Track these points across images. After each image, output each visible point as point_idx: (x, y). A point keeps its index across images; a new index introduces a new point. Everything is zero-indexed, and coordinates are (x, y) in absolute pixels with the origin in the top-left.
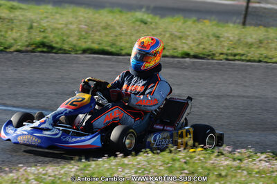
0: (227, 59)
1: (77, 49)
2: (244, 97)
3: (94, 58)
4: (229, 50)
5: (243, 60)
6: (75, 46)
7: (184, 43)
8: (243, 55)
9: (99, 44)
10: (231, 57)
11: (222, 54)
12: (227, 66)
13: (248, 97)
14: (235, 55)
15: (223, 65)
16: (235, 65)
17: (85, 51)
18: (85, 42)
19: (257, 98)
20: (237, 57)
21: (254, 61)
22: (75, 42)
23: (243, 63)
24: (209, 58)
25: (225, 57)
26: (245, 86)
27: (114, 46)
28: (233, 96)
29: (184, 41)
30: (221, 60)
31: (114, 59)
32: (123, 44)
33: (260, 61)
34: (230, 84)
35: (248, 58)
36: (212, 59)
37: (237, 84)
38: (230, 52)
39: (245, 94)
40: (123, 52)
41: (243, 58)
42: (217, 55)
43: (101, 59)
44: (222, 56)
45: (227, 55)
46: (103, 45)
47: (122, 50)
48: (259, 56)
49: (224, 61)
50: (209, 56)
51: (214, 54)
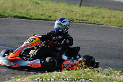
0: (80, 23)
1: (11, 16)
2: (92, 41)
3: (20, 20)
4: (80, 18)
5: (87, 23)
6: (10, 14)
7: (59, 14)
8: (87, 20)
9: (21, 14)
10: (81, 22)
11: (77, 20)
12: (80, 26)
13: (94, 41)
14: (83, 20)
15: (78, 25)
16: (84, 25)
17: (15, 17)
18: (15, 13)
19: (99, 42)
20: (84, 22)
21: (92, 24)
22: (10, 13)
23: (87, 24)
24: (72, 21)
25: (79, 21)
26: (92, 36)
27: (28, 15)
28: (88, 40)
29: (59, 13)
30: (77, 23)
31: (29, 21)
32: (31, 14)
33: (94, 24)
34: (85, 34)
35: (89, 22)
36: (73, 22)
37: (88, 35)
38: (80, 19)
39: (93, 40)
40: (33, 18)
41: (87, 22)
42: (75, 20)
43: (23, 21)
44: (77, 21)
45: (80, 20)
46: (23, 14)
47: (31, 17)
48: (93, 21)
49: (78, 23)
50: (71, 20)
51: (73, 20)
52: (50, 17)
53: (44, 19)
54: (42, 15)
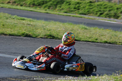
52: (97, 39)
53: (91, 41)
54: (90, 38)
